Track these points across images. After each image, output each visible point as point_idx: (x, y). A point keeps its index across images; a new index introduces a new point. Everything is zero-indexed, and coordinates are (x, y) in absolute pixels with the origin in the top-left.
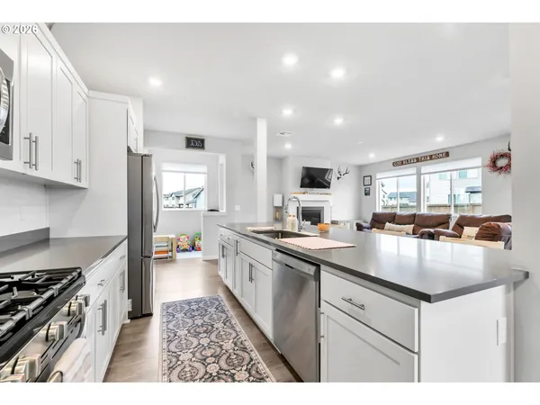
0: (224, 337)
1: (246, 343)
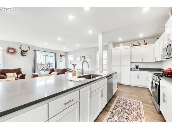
1: (109, 114)
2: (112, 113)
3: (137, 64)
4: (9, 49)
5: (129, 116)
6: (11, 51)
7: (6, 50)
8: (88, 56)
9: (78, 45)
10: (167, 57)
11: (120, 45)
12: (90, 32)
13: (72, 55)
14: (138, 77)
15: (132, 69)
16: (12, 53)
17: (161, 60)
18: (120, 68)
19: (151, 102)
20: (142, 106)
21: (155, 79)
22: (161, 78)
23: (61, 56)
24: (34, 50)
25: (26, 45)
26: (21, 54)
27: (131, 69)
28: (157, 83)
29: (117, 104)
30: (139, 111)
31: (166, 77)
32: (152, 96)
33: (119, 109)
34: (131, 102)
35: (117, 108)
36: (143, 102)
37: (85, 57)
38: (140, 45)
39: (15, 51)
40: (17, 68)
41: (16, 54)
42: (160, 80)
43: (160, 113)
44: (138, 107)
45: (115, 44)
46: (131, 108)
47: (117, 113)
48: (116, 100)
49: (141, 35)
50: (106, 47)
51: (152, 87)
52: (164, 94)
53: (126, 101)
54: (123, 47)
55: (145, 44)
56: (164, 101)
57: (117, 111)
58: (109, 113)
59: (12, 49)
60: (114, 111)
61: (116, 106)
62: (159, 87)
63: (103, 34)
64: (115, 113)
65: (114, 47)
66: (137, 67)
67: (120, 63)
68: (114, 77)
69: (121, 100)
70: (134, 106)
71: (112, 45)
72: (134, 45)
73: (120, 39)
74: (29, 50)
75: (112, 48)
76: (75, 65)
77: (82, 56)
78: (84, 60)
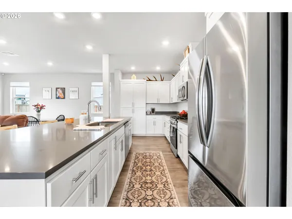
0: (138, 178)
2: (133, 171)
3: (153, 107)
5: (152, 168)
8: (72, 89)
9: (50, 64)
10: (182, 99)
11: (132, 77)
14: (154, 123)
15: (148, 113)
17: (176, 101)
18: (133, 111)
19: (169, 150)
20: (162, 155)
21: (173, 122)
22: (178, 120)
27: (146, 112)
28: (174, 126)
29: (136, 160)
30: (160, 160)
31: (181, 119)
32: (169, 143)
33: (140, 164)
34: (151, 154)
35: (137, 164)
36: (162, 151)
37: (63, 90)
38: (156, 80)
42: (177, 122)
43: (178, 157)
44: (159, 157)
45: (126, 74)
46: (152, 160)
47: (139, 169)
48: (133, 156)
49: (158, 68)
50: (112, 76)
52: (180, 136)
53: (145, 154)
54: (136, 80)
56: (180, 142)
57: (139, 167)
58: (130, 172)
60: (134, 169)
61: (135, 162)
62: (177, 129)
63: (110, 55)
64: (136, 170)
65: (123, 79)
66: (153, 110)
67: (133, 104)
68: (130, 125)
69: (139, 154)
70: (155, 157)
71: (120, 75)
72: (150, 80)
73: (133, 68)
75: (121, 80)
76: (42, 107)
77: (57, 89)
78: (62, 96)
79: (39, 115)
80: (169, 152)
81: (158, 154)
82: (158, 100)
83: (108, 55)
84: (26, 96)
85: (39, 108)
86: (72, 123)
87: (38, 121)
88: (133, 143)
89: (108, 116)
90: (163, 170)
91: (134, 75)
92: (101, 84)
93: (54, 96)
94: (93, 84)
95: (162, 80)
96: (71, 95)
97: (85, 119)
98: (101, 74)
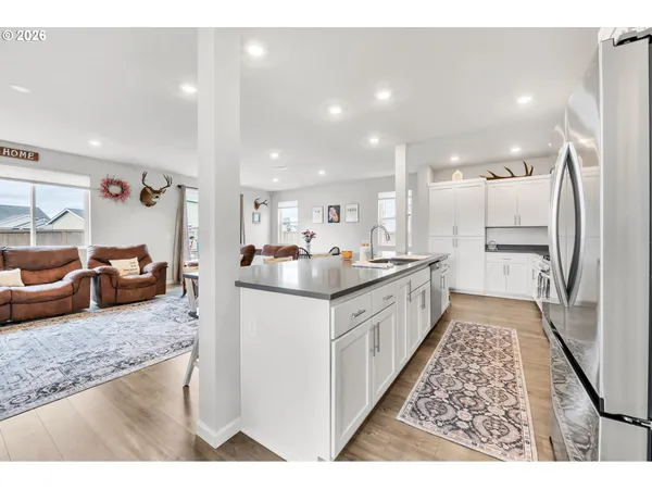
4: (109, 182)
6: (115, 189)
7: (100, 187)
8: (348, 207)
9: (322, 173)
11: (453, 176)
12: (374, 141)
13: (295, 203)
14: (506, 270)
15: (490, 248)
16: (117, 195)
18: (455, 244)
20: (515, 336)
23: (257, 206)
24: (179, 186)
25: (158, 170)
26: (141, 199)
27: (486, 246)
29: (454, 334)
37: (338, 208)
38: (513, 176)
39: (124, 191)
40: (136, 244)
41: (128, 199)
44: (507, 338)
45: (440, 172)
50: (413, 179)
51: (539, 289)
53: (475, 328)
54: (462, 181)
55: (527, 175)
59: (119, 183)
61: (452, 336)
63: (408, 145)
65: (434, 182)
67: (455, 230)
68: (443, 268)
69: (463, 325)
71: (429, 174)
72: (496, 177)
73: (455, 159)
74: (168, 186)
75: (430, 184)
76: (312, 236)
77: (330, 207)
78: (336, 218)
79: (309, 246)
80: (538, 334)
81: (507, 333)
82: (517, 218)
83: (404, 146)
84: (291, 220)
85: (309, 236)
86: (349, 258)
87: (308, 255)
88: (453, 305)
89: (404, 250)
90: (512, 362)
91: (458, 172)
92: (393, 194)
93: (326, 220)
94: (381, 195)
95: (529, 174)
96: (349, 217)
97: (367, 253)
98: (393, 177)
